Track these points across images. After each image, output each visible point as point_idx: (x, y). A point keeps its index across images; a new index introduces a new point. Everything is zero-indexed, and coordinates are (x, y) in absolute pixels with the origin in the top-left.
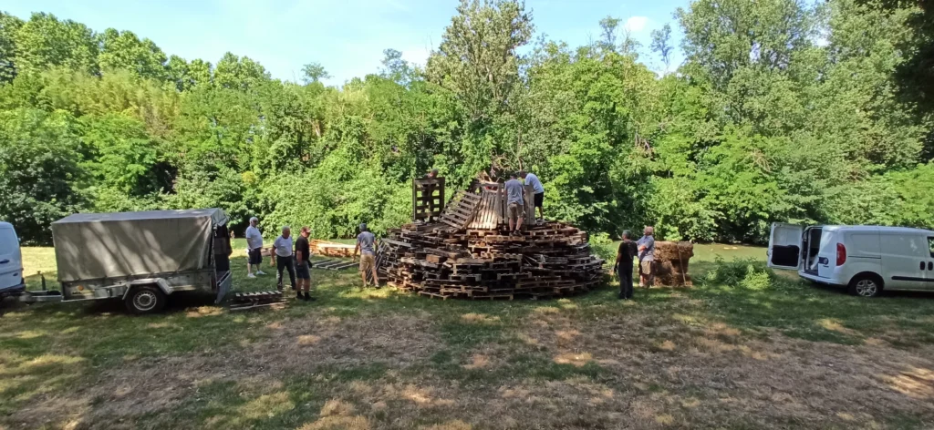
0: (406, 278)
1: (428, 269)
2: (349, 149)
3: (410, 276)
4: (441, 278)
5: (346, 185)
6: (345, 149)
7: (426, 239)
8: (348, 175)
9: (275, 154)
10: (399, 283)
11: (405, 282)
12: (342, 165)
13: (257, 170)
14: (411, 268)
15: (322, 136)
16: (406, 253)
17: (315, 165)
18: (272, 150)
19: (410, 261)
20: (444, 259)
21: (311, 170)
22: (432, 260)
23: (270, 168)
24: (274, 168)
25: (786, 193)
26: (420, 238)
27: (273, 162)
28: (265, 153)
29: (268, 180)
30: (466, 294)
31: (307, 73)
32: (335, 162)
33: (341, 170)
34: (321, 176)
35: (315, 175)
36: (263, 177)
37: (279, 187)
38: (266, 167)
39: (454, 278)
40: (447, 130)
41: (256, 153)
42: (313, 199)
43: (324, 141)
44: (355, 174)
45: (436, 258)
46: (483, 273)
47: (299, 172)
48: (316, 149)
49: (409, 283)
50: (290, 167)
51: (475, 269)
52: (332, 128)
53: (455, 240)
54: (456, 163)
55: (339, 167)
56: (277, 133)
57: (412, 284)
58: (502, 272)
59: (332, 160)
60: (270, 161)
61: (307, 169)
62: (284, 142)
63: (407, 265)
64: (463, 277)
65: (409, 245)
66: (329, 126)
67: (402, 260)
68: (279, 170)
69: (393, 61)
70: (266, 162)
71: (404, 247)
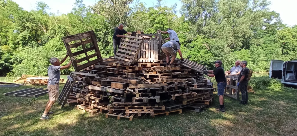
0: (93, 102)
1: (113, 94)
2: (60, 38)
3: (97, 101)
4: (126, 101)
5: (59, 53)
6: (58, 38)
7: (109, 70)
8: (60, 49)
9: (21, 38)
10: (87, 105)
11: (93, 105)
12: (57, 45)
13: (11, 45)
14: (98, 94)
15: (47, 32)
16: (93, 82)
17: (43, 44)
18: (20, 37)
19: (98, 88)
20: (126, 85)
21: (42, 46)
22: (116, 87)
23: (19, 45)
24: (21, 45)
25: (213, 57)
26: (103, 69)
27: (21, 42)
28: (16, 38)
29: (17, 50)
30: (149, 114)
31: (39, 6)
32: (53, 43)
33: (56, 46)
34: (47, 49)
35: (44, 49)
36: (15, 49)
37: (25, 53)
38: (16, 44)
39: (136, 101)
40: (102, 33)
41: (10, 38)
42: (43, 59)
43: (48, 34)
44: (63, 49)
45: (120, 85)
46: (160, 95)
47: (36, 47)
48: (44, 38)
49: (96, 106)
50: (30, 45)
51: (154, 92)
52: (52, 29)
53: (131, 70)
54: (106, 46)
55: (55, 45)
56: (22, 29)
57: (99, 107)
58: (174, 93)
59: (51, 42)
60: (19, 42)
61: (39, 46)
62: (26, 33)
63: (94, 91)
64: (145, 99)
65: (95, 75)
66: (50, 28)
67: (90, 88)
68: (24, 46)
69: (79, 4)
70: (16, 41)
71: (90, 77)
